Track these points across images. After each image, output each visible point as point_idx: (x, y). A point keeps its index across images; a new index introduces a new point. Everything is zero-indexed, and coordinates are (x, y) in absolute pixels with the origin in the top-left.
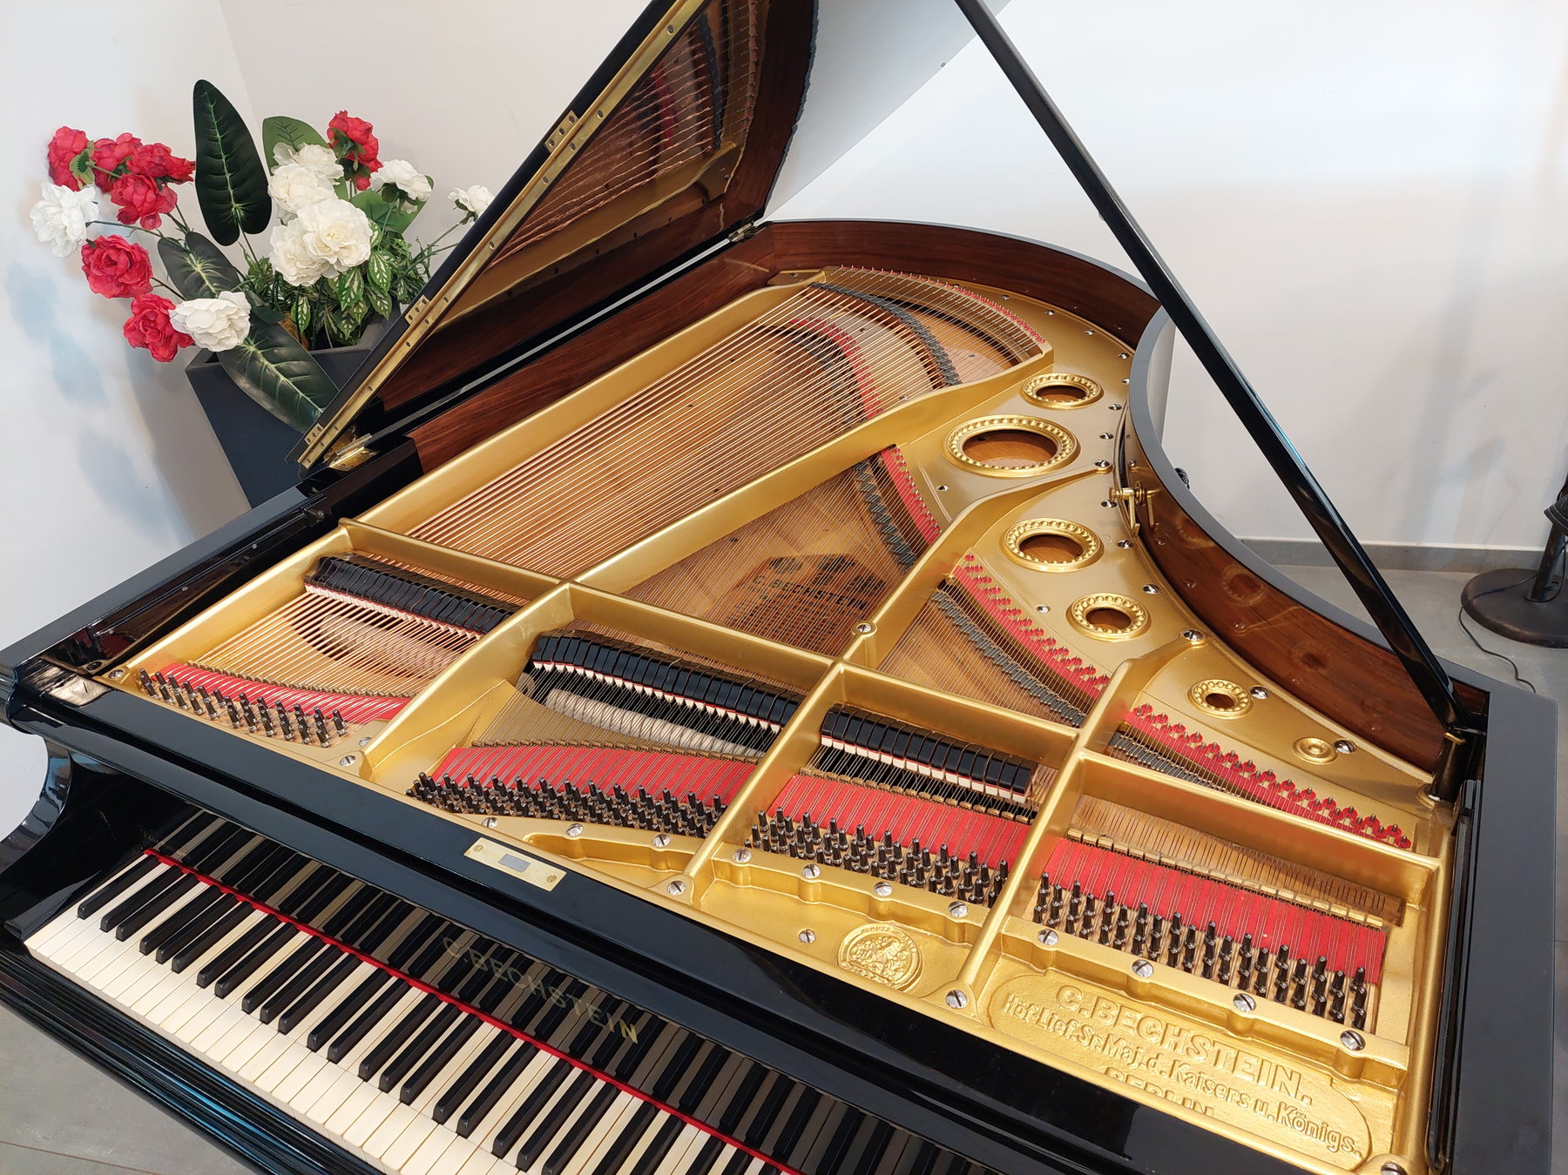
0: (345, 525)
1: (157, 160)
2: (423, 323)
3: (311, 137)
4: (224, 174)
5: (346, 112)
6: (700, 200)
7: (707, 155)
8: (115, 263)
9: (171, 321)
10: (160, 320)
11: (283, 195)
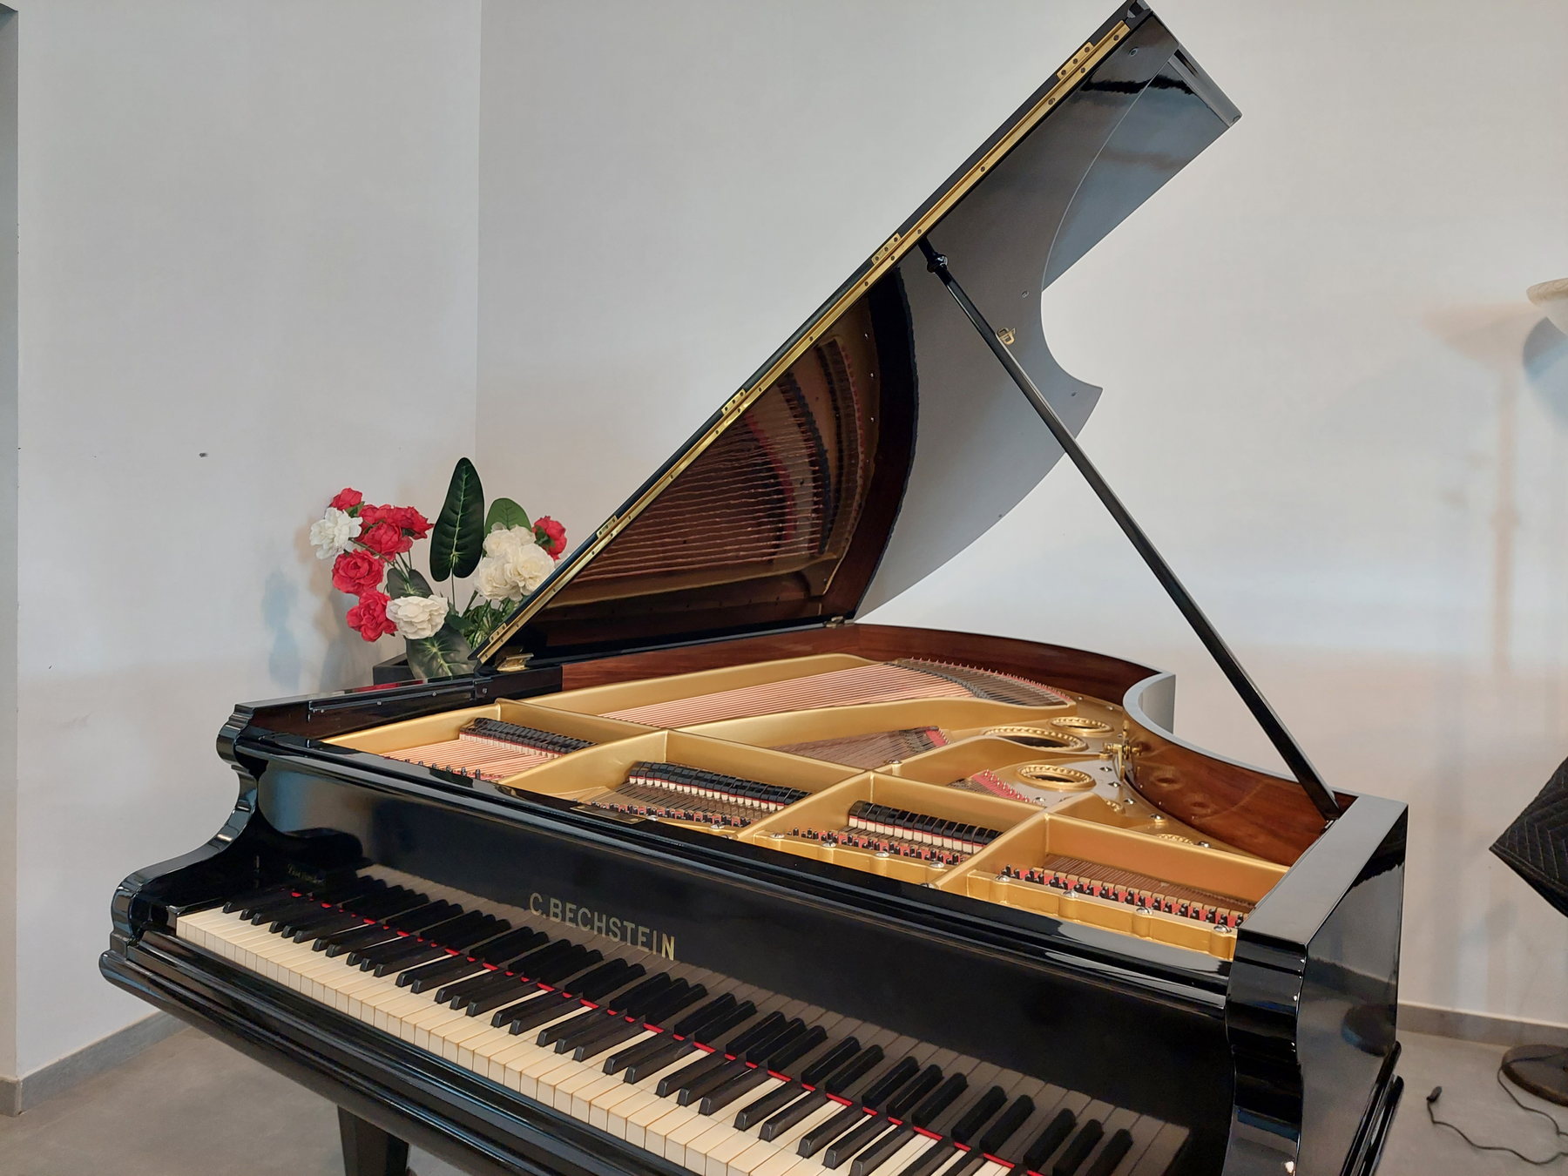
0: (500, 703)
1: (409, 516)
2: (609, 536)
3: (524, 522)
4: (456, 527)
5: (549, 517)
6: (802, 593)
7: (812, 557)
8: (359, 568)
9: (387, 610)
10: (379, 608)
11: (494, 547)
